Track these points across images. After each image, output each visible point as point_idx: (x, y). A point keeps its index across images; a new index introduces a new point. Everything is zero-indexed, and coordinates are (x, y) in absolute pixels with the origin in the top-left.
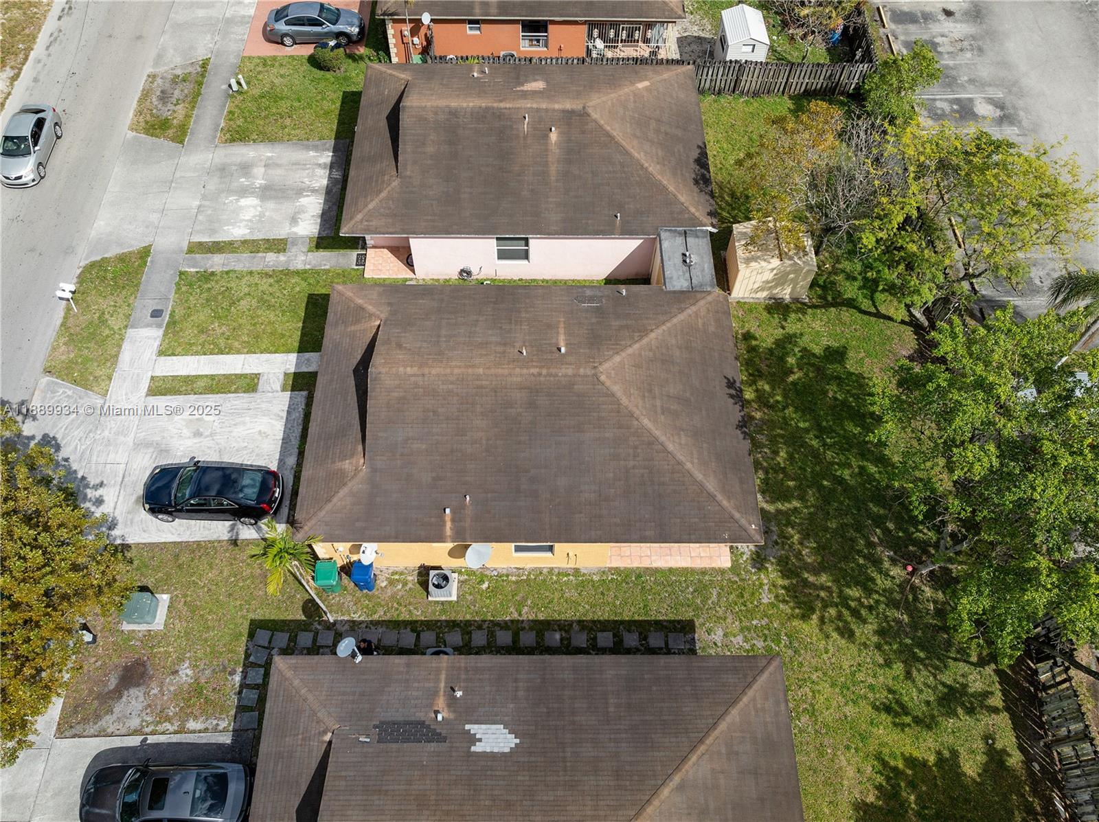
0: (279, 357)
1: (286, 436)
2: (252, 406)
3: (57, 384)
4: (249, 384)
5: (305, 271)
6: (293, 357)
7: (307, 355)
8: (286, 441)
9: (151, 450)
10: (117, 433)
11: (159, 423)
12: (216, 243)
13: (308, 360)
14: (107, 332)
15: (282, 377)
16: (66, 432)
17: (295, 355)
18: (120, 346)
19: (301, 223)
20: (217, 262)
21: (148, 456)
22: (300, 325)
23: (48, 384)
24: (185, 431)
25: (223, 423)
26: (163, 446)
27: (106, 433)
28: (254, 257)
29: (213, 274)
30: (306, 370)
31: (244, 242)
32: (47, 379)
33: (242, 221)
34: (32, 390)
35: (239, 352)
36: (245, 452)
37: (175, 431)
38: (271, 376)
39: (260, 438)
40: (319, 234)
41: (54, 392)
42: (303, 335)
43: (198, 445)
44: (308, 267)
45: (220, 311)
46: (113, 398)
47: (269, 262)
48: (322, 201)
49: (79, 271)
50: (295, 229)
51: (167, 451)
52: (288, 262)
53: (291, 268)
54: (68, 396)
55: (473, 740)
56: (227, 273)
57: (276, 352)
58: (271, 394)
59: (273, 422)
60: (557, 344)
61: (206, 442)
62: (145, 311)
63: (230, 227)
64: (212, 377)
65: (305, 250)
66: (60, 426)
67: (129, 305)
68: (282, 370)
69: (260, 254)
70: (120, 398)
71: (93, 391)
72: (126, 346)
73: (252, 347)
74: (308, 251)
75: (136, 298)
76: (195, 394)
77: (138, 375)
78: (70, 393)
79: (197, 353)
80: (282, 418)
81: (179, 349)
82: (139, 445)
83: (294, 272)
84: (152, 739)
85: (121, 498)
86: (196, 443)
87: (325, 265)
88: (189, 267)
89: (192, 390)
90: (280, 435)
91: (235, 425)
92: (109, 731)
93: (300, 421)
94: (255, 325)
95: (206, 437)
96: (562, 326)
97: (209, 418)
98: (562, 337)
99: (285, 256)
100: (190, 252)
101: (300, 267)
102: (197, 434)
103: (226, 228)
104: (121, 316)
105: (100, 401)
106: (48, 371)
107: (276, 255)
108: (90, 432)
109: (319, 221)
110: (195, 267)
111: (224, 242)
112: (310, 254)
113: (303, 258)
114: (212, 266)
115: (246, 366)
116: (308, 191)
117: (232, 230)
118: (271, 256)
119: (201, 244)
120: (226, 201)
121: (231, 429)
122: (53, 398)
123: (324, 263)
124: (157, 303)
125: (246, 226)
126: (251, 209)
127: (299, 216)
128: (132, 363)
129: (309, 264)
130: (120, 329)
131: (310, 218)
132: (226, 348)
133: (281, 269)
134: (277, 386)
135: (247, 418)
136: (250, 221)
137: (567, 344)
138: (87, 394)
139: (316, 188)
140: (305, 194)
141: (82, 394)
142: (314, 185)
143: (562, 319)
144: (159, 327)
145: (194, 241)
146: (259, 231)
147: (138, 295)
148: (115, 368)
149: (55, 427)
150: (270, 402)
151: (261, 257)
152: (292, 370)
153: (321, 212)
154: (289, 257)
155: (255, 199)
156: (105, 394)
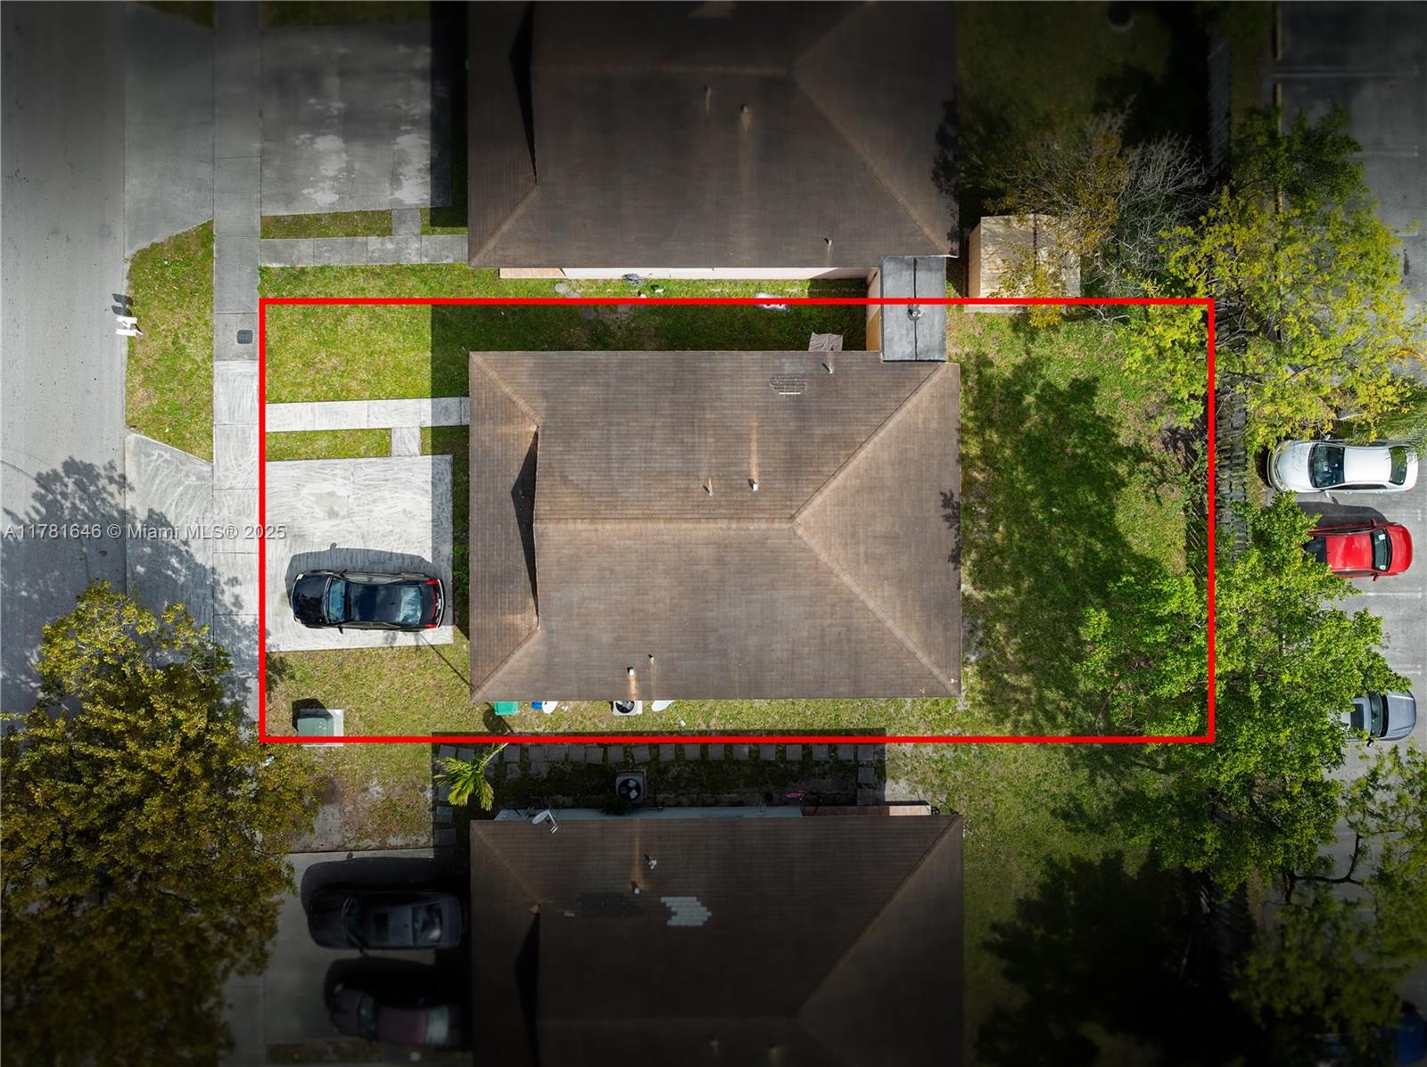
0: (410, 405)
1: (436, 517)
2: (389, 475)
3: (148, 443)
4: (378, 444)
5: (423, 268)
6: (427, 404)
7: (445, 401)
8: (436, 522)
10: (239, 513)
11: (285, 499)
12: (297, 220)
13: (446, 409)
14: (188, 366)
15: (417, 433)
16: (178, 510)
17: (429, 401)
18: (211, 388)
19: (405, 183)
20: (305, 252)
22: (429, 354)
23: (138, 443)
24: (317, 510)
25: (359, 499)
26: (296, 530)
27: (225, 512)
28: (353, 244)
29: (303, 271)
30: (446, 424)
31: (335, 216)
32: (133, 437)
33: (326, 178)
34: (121, 452)
35: (359, 398)
36: (392, 538)
37: (306, 510)
38: (405, 432)
39: (406, 520)
40: (432, 203)
41: (148, 455)
42: (435, 370)
43: (336, 529)
44: (425, 261)
45: (324, 332)
46: (221, 463)
47: (372, 252)
48: (427, 142)
49: (127, 266)
50: (399, 195)
51: (302, 536)
52: (398, 252)
53: (404, 263)
54: (165, 461)
55: (668, 913)
56: (322, 269)
57: (404, 397)
58: (408, 459)
59: (418, 498)
61: (345, 525)
62: (229, 334)
63: (312, 191)
64: (333, 433)
65: (417, 231)
66: (168, 502)
67: (206, 324)
68: (417, 424)
69: (359, 239)
70: (229, 464)
71: (194, 454)
72: (218, 387)
73: (376, 393)
74: (423, 233)
75: (212, 310)
76: (318, 458)
77: (243, 431)
78: (167, 456)
79: (307, 399)
80: (427, 491)
81: (285, 393)
83: (407, 268)
84: (356, 855)
86: (333, 526)
87: (447, 257)
88: (271, 261)
89: (313, 453)
90: (429, 517)
91: (374, 502)
93: (449, 496)
94: (371, 354)
95: (344, 518)
96: (754, 437)
97: (341, 492)
98: (754, 460)
99: (392, 242)
100: (266, 233)
101: (415, 260)
102: (332, 514)
103: (305, 192)
104: (200, 340)
105: (207, 468)
106: (132, 425)
107: (380, 239)
108: (206, 511)
109: (429, 179)
110: (276, 260)
111: (308, 216)
112: (424, 237)
113: (417, 245)
114: (300, 260)
115: (372, 418)
116: (406, 123)
117: (314, 196)
118: (374, 242)
119: (277, 220)
120: (297, 142)
121: (370, 507)
122: (148, 464)
123: (445, 253)
124: (242, 321)
125: (333, 188)
126: (334, 157)
127: (401, 170)
128: (231, 413)
129: (426, 256)
130: (204, 360)
131: (416, 173)
132: (342, 391)
133: (390, 264)
134: (415, 447)
135: (386, 493)
136: (335, 178)
137: (761, 473)
138: (188, 458)
139: (417, 117)
140: (403, 128)
141: (183, 458)
142: (414, 112)
143: (755, 424)
144: (251, 358)
145: (268, 214)
146: (351, 198)
147: (214, 307)
148: (212, 421)
149: (161, 502)
150: (410, 470)
151: (361, 244)
152: (429, 424)
153: (429, 162)
154: (397, 244)
155: (335, 138)
156: (210, 458)
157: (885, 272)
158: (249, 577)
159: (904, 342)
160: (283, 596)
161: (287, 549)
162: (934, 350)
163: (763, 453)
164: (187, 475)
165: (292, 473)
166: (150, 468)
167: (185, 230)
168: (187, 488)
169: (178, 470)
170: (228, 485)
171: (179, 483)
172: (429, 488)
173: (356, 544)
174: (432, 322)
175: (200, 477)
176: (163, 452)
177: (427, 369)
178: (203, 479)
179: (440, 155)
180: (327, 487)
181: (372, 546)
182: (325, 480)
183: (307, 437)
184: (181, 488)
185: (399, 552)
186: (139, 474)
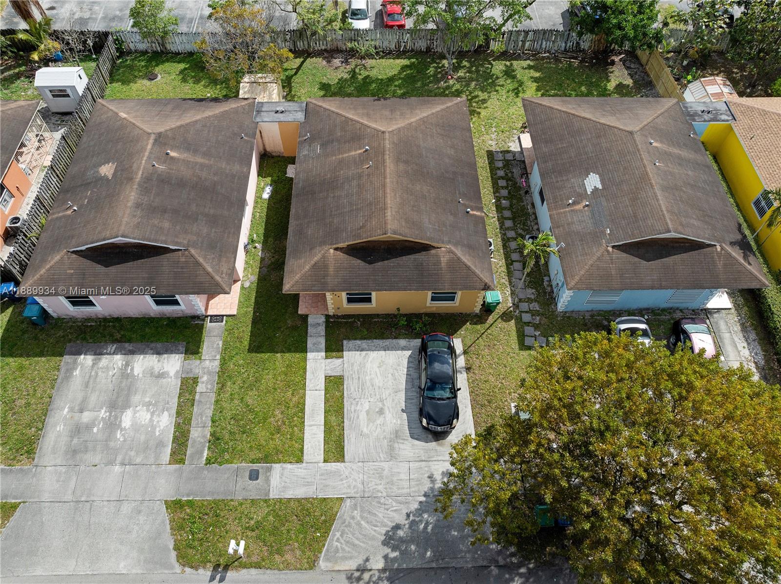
0: (310, 365)
1: (382, 349)
2: (355, 376)
3: (327, 550)
4: (335, 384)
5: (223, 359)
6: (310, 355)
7: (309, 345)
8: (386, 349)
9: (396, 445)
11: (371, 444)
12: (176, 439)
13: (314, 344)
14: (271, 518)
15: (329, 360)
16: (379, 524)
17: (308, 354)
18: (289, 500)
19: (165, 370)
20: (199, 433)
21: (402, 446)
22: (279, 355)
23: (327, 559)
24: (378, 422)
25: (371, 395)
26: (392, 436)
28: (200, 401)
29: (213, 434)
30: (324, 345)
31: (179, 413)
32: (323, 564)
33: (151, 420)
34: (334, 574)
35: (304, 395)
37: (379, 429)
38: (328, 368)
39: (384, 366)
40: (182, 353)
41: (337, 550)
42: (289, 351)
43: (391, 409)
44: (218, 357)
45: (257, 420)
46: (345, 491)
47: (207, 389)
48: (142, 356)
49: (188, 570)
50: (172, 374)
51: (397, 432)
52: (209, 373)
53: (217, 370)
54: (342, 535)
55: (596, 189)
56: (213, 422)
57: (305, 369)
58: (345, 366)
59: (370, 359)
60: (360, 153)
61: (388, 403)
62: (250, 487)
63: (158, 429)
64: (326, 412)
65: (198, 362)
66: (373, 533)
67: (241, 504)
68: (323, 360)
69: (197, 397)
70: (345, 485)
71: (337, 512)
72: (289, 495)
73: (301, 386)
74: (200, 359)
75: (232, 500)
76: (343, 422)
77: (322, 475)
78: (338, 534)
79: (302, 431)
80: (366, 354)
81: (297, 446)
82: (392, 455)
83: (221, 368)
85: (440, 458)
86: (389, 411)
87: (218, 344)
88: (202, 456)
89: (339, 425)
90: (383, 353)
91: (373, 386)
93: (370, 342)
94: (276, 389)
95: (384, 405)
96: (341, 156)
97: (366, 406)
98: (353, 153)
99: (203, 377)
100: (182, 461)
101: (217, 363)
102: (381, 412)
103: (157, 434)
104: (253, 510)
105: (348, 502)
106: (312, 565)
107: (199, 384)
108: (379, 502)
109: (166, 356)
110: (202, 453)
111: (175, 432)
112: (203, 358)
113: (207, 362)
114: (204, 437)
115: (318, 388)
116: (126, 369)
117: (162, 428)
118: (200, 388)
119: (173, 453)
120: (121, 440)
121: (377, 388)
122: (343, 549)
123: (215, 346)
124: (242, 477)
125: (159, 415)
126: (137, 415)
127: (156, 372)
128: (309, 484)
129: (215, 356)
130: (268, 506)
131: (161, 363)
132: (298, 407)
133: (217, 378)
134: (338, 361)
135: (367, 377)
136: (153, 414)
138: (341, 517)
139: (124, 363)
140: (129, 371)
141: (340, 522)
142: (120, 365)
143: (334, 158)
144: (269, 469)
145: (168, 459)
146: (168, 403)
147: (229, 498)
148: (313, 498)
149: (373, 538)
150: (353, 365)
151: (200, 396)
152: (323, 354)
153: (155, 356)
154: (204, 373)
155: (125, 414)
156: (342, 499)
158: (426, 469)
159: (297, 114)
160: (439, 445)
161: (406, 442)
162: (301, 105)
163: (349, 151)
164: (353, 518)
165: (353, 440)
166: (347, 549)
167: (168, 522)
168: (362, 517)
169: (349, 525)
170: (360, 486)
171: (359, 524)
172: (364, 353)
173: (402, 396)
174: (258, 353)
175: (355, 507)
176: (335, 539)
177: (287, 355)
178: (355, 505)
179: (152, 349)
180: (363, 416)
181: (403, 386)
182: (358, 417)
183: (328, 429)
184: (362, 522)
185: (406, 370)
186: (351, 558)
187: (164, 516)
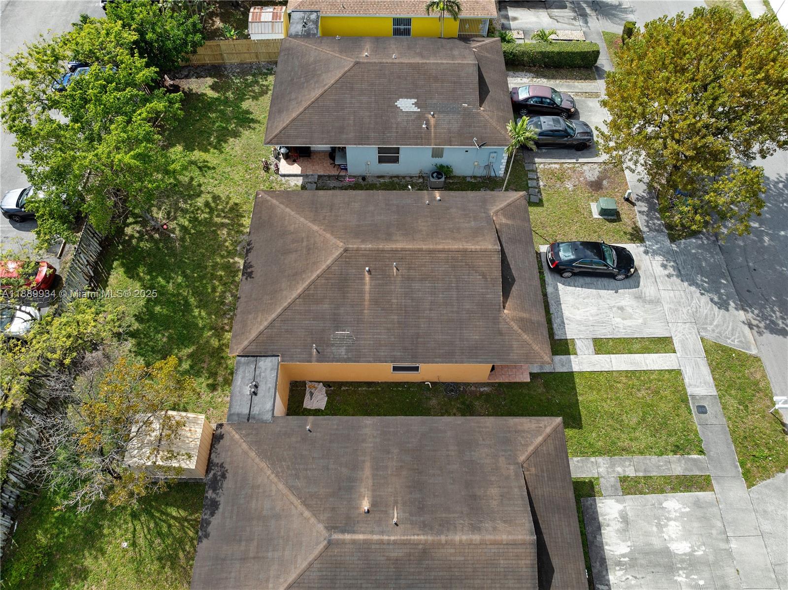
0: (587, 368)
1: (559, 306)
2: (591, 329)
3: (743, 348)
4: (601, 346)
5: (593, 454)
6: (576, 368)
7: (565, 370)
8: (559, 303)
9: (648, 298)
10: (677, 310)
11: (652, 316)
12: (688, 489)
13: (563, 365)
14: (733, 392)
15: (578, 351)
16: (713, 312)
17: (574, 370)
18: (714, 379)
19: (617, 515)
20: (677, 466)
21: (647, 294)
22: (580, 398)
23: (749, 348)
24: (631, 311)
25: (607, 316)
26: (641, 301)
27: (685, 311)
28: (645, 471)
29: (675, 453)
30: (562, 357)
31: (662, 491)
32: (754, 352)
33: (676, 519)
34: (758, 343)
35: (619, 372)
36: (583, 295)
37: (637, 311)
38: (586, 352)
39: (577, 305)
40: (595, 500)
41: (741, 342)
42: (574, 388)
43: (617, 301)
44: (593, 459)
45: (651, 413)
46: (694, 336)
47: (630, 465)
48: (606, 547)
50: (620, 507)
51: (636, 298)
52: (613, 466)
53: (607, 458)
54: (729, 338)
55: (416, 104)
56: (662, 454)
57: (591, 372)
58: (582, 337)
59: (571, 316)
60: (371, 279)
61: (612, 303)
62: (713, 412)
63: (683, 510)
64: (630, 353)
65: (602, 480)
66: (720, 316)
67: (730, 418)
68: (580, 357)
69: (641, 474)
70: (690, 336)
71: (713, 342)
72: (710, 379)
73: (609, 375)
74: (598, 478)
75: (729, 427)
76: (637, 338)
77: (687, 354)
78: (729, 341)
79: (652, 372)
80: (567, 319)
81: (667, 376)
82: (656, 302)
83: (604, 454)
84: (574, 161)
85: (651, 269)
86: (619, 302)
87: (578, 461)
88: (698, 460)
89: (640, 341)
90: (563, 306)
91: (598, 315)
92: (596, 165)
93: (554, 317)
94: (617, 398)
95: (614, 306)
96: (367, 303)
97: (618, 320)
98: (367, 288)
99: (618, 473)
100: (707, 479)
101: (600, 460)
102: (621, 309)
103: (688, 509)
104: (731, 408)
105: (703, 334)
106: (757, 359)
107: (627, 474)
108: (696, 312)
109: (601, 519)
110: (694, 460)
111: (681, 491)
112: (596, 476)
113: (601, 470)
114: (679, 460)
115: (609, 360)
116: (625, 564)
117: (681, 506)
118: (631, 472)
119: (702, 489)
120: (704, 548)
121: (599, 312)
122: (739, 337)
123: (579, 464)
124: (707, 420)
125: (669, 512)
126: (673, 536)
127: (622, 525)
128: (697, 364)
129: (592, 462)
130: (724, 396)
131: (610, 523)
132: (631, 377)
133: (616, 457)
134: (579, 344)
135: (591, 319)
136: (669, 519)
137: (363, 279)
138: (716, 339)
139: (618, 568)
140: (627, 559)
141: (718, 339)
142: (622, 573)
143: (366, 311)
144: (693, 397)
145: (710, 493)
146: (654, 505)
147: (728, 429)
148: (708, 360)
149: (724, 316)
150: (580, 331)
151: (639, 471)
152: (572, 357)
153: (603, 531)
154: (614, 471)
155: (676, 552)
156: (702, 339)
157: (270, 413)
158: (662, 279)
159: (263, 368)
160: (640, 269)
161: (643, 291)
162: (244, 363)
163: (361, 292)
164: (713, 331)
165: (651, 330)
166: (737, 335)
167: (764, 482)
168: (711, 324)
169: (720, 333)
170: (688, 325)
171: (717, 326)
172: (566, 321)
173: (603, 292)
174: (581, 419)
175: (705, 329)
176: (732, 342)
177: (579, 389)
178: (703, 328)
179: (595, 537)
180: (628, 323)
181: (594, 291)
182: (630, 327)
183: (646, 350)
184: (715, 324)
185: (578, 288)
186: (743, 332)
187: (761, 487)
